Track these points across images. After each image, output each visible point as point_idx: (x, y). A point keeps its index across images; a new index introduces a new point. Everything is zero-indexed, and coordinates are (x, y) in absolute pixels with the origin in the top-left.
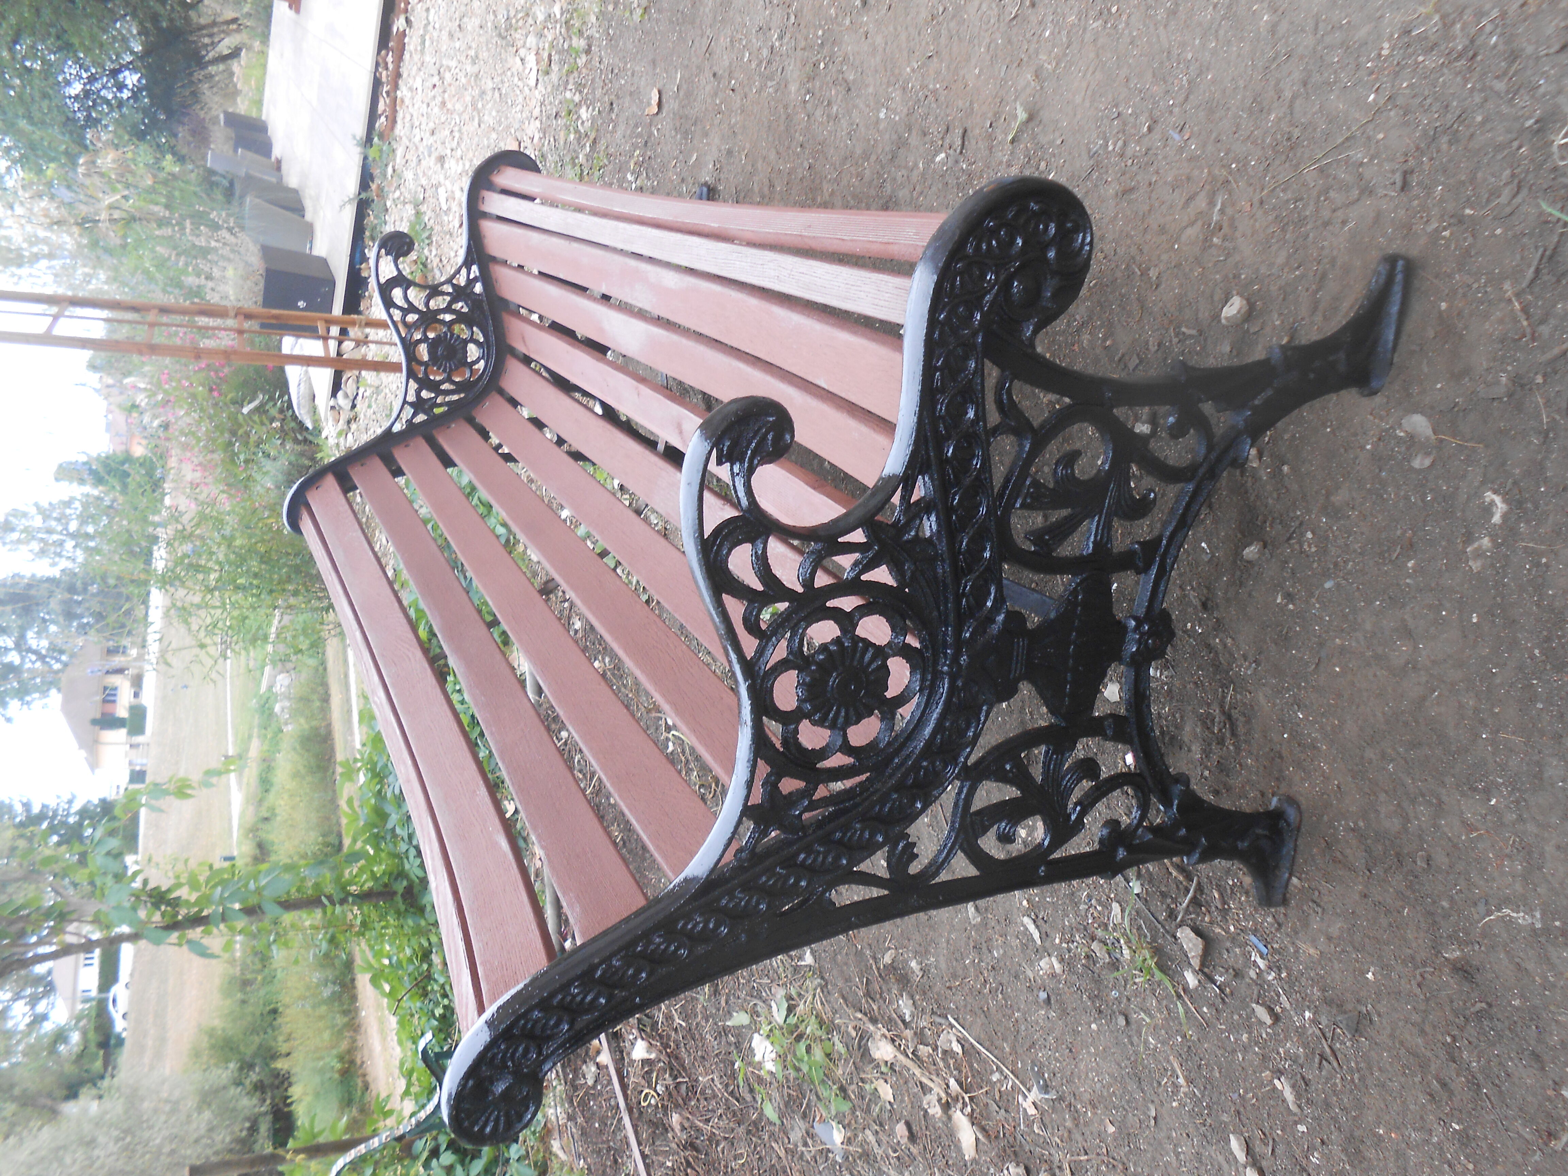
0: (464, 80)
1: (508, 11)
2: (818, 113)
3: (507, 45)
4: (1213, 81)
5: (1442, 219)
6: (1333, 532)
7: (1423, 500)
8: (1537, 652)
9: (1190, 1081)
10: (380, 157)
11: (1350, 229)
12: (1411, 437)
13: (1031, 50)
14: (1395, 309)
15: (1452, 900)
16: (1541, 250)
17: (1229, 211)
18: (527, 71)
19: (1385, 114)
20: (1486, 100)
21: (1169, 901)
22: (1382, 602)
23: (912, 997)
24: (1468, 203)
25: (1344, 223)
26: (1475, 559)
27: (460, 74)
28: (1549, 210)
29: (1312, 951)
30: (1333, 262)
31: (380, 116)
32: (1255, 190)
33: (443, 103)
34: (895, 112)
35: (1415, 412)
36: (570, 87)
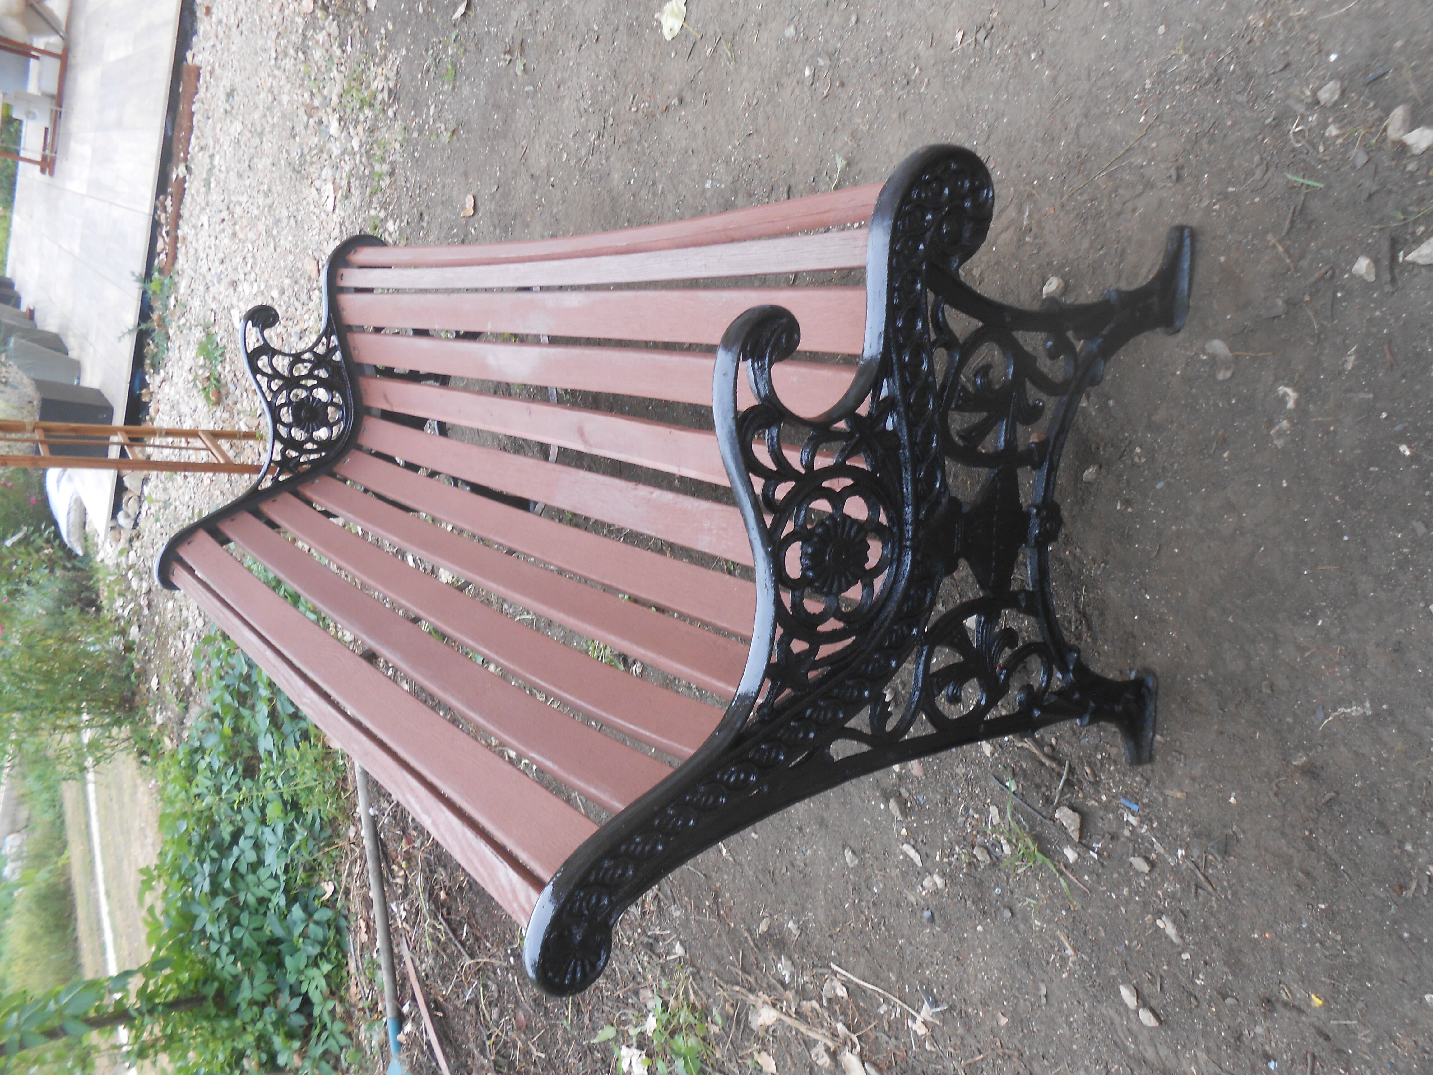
0: (256, 212)
1: (302, 150)
2: (643, 193)
3: (302, 178)
4: (1009, 123)
5: (1211, 197)
6: (1158, 443)
7: (1230, 404)
8: (1337, 498)
9: (1075, 949)
10: (161, 290)
11: (1140, 215)
12: (1213, 357)
13: (845, 118)
14: (1186, 265)
15: (1295, 715)
16: (1292, 208)
17: (1036, 216)
18: (324, 199)
19: (1155, 129)
20: (1232, 110)
21: (1044, 789)
22: (1206, 488)
23: (790, 958)
24: (1230, 183)
25: (1134, 210)
26: (1278, 438)
27: (251, 207)
28: (1294, 178)
29: (1179, 795)
30: (1129, 239)
31: (159, 254)
32: (1056, 199)
33: (234, 234)
34: (720, 181)
35: (1214, 338)
36: (374, 206)
